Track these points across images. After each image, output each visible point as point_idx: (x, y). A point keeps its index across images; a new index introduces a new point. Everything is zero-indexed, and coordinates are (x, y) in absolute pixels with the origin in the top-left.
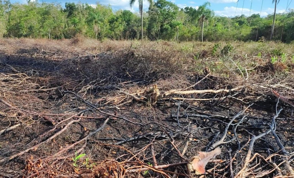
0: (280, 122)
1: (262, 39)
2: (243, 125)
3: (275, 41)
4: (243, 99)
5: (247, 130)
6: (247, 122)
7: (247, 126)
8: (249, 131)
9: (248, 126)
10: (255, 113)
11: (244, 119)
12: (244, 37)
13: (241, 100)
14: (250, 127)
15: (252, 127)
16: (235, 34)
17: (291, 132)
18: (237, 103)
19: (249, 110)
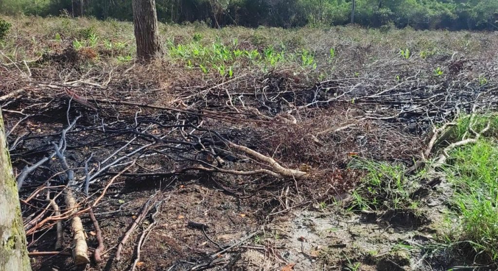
0: (79, 135)
1: (65, 14)
2: (19, 152)
3: (87, 16)
4: (23, 110)
5: (24, 160)
6: (24, 147)
7: (24, 153)
8: (28, 161)
9: (27, 153)
10: (44, 129)
11: (18, 142)
12: (41, 9)
13: (21, 112)
14: (31, 153)
15: (33, 153)
16: (25, 3)
17: (94, 146)
18: (15, 119)
19: (36, 126)
